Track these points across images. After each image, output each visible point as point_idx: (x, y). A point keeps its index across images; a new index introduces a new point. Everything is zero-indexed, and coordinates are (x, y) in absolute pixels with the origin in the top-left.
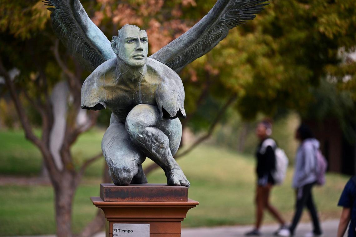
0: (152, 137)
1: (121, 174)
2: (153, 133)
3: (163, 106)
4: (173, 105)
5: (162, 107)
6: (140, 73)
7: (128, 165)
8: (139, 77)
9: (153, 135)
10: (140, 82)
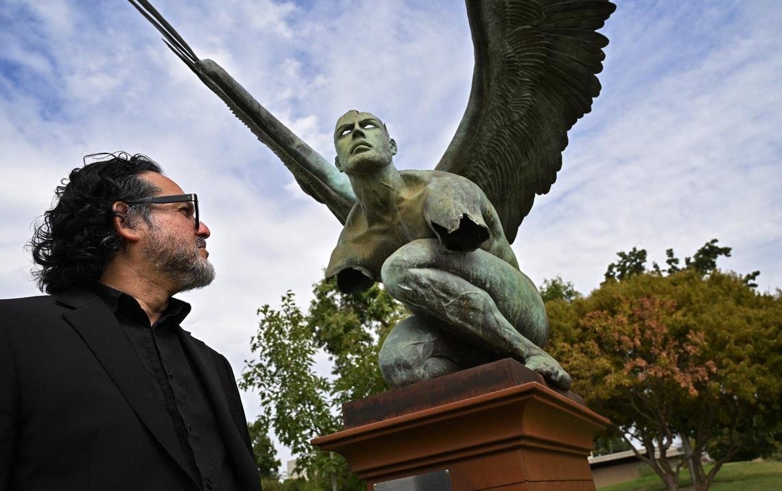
0: (432, 286)
1: (395, 376)
2: (432, 277)
3: (433, 219)
4: (446, 209)
5: (432, 222)
6: (386, 186)
7: (403, 354)
8: (388, 194)
9: (433, 282)
10: (395, 204)
